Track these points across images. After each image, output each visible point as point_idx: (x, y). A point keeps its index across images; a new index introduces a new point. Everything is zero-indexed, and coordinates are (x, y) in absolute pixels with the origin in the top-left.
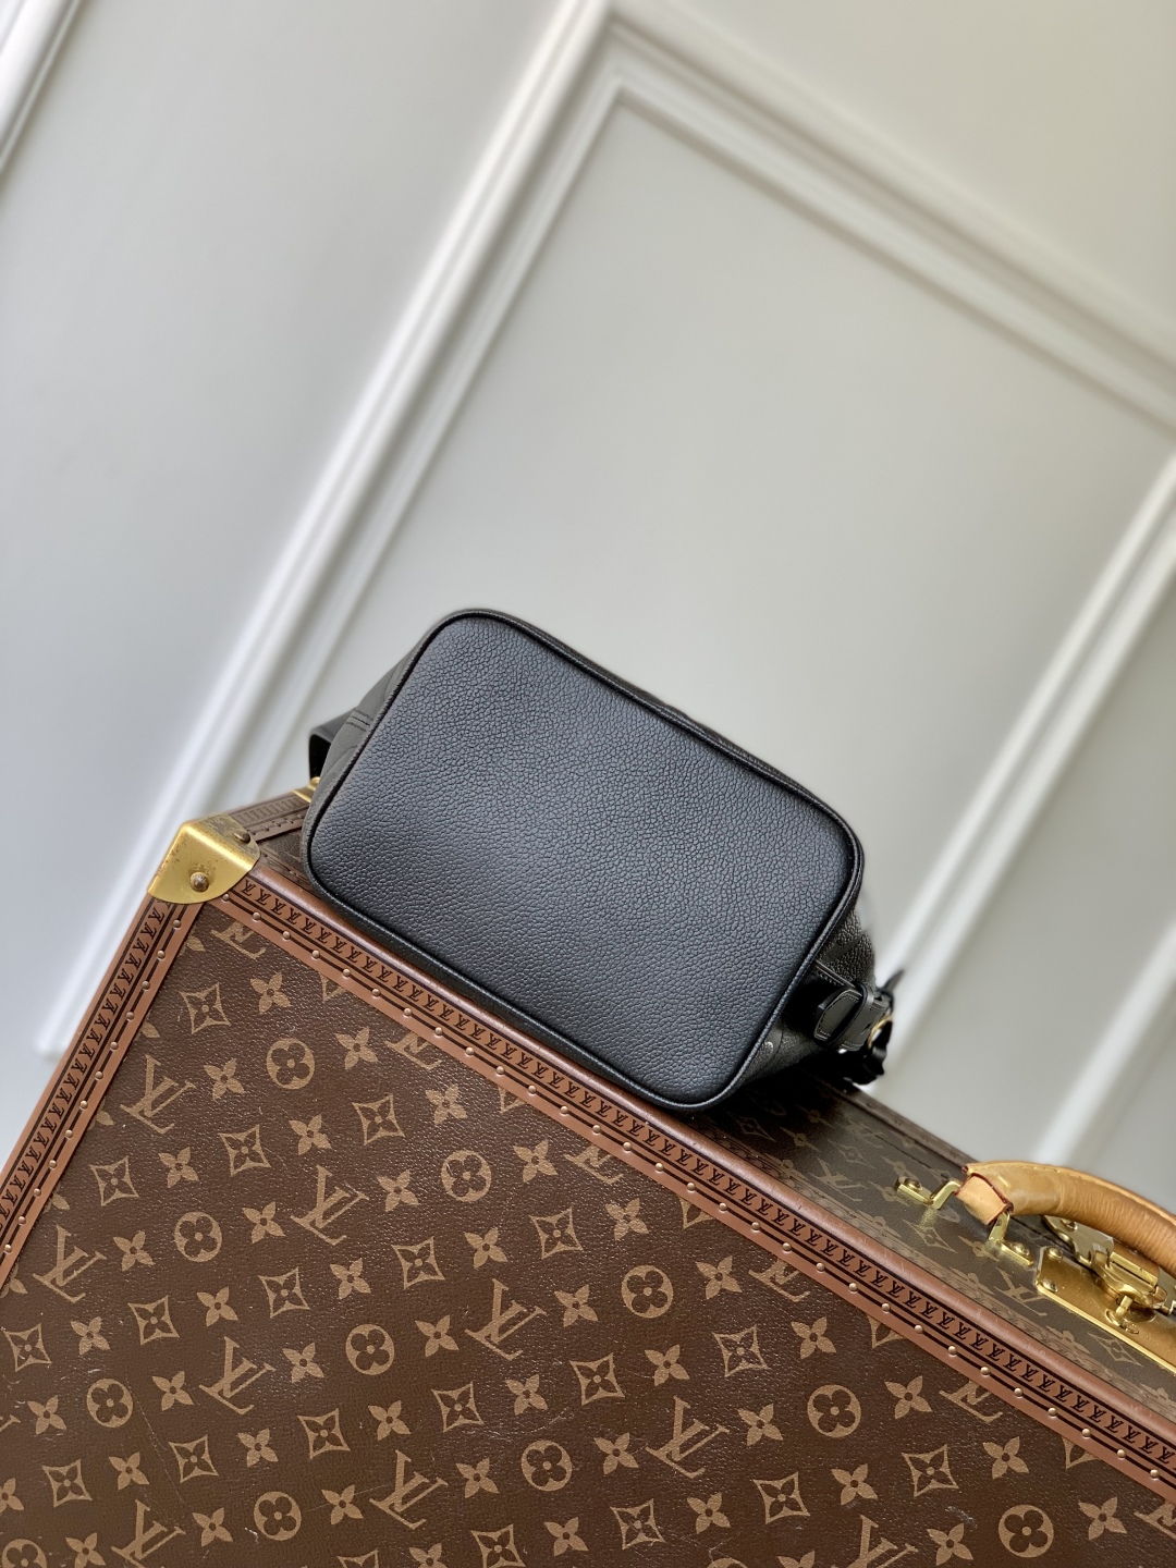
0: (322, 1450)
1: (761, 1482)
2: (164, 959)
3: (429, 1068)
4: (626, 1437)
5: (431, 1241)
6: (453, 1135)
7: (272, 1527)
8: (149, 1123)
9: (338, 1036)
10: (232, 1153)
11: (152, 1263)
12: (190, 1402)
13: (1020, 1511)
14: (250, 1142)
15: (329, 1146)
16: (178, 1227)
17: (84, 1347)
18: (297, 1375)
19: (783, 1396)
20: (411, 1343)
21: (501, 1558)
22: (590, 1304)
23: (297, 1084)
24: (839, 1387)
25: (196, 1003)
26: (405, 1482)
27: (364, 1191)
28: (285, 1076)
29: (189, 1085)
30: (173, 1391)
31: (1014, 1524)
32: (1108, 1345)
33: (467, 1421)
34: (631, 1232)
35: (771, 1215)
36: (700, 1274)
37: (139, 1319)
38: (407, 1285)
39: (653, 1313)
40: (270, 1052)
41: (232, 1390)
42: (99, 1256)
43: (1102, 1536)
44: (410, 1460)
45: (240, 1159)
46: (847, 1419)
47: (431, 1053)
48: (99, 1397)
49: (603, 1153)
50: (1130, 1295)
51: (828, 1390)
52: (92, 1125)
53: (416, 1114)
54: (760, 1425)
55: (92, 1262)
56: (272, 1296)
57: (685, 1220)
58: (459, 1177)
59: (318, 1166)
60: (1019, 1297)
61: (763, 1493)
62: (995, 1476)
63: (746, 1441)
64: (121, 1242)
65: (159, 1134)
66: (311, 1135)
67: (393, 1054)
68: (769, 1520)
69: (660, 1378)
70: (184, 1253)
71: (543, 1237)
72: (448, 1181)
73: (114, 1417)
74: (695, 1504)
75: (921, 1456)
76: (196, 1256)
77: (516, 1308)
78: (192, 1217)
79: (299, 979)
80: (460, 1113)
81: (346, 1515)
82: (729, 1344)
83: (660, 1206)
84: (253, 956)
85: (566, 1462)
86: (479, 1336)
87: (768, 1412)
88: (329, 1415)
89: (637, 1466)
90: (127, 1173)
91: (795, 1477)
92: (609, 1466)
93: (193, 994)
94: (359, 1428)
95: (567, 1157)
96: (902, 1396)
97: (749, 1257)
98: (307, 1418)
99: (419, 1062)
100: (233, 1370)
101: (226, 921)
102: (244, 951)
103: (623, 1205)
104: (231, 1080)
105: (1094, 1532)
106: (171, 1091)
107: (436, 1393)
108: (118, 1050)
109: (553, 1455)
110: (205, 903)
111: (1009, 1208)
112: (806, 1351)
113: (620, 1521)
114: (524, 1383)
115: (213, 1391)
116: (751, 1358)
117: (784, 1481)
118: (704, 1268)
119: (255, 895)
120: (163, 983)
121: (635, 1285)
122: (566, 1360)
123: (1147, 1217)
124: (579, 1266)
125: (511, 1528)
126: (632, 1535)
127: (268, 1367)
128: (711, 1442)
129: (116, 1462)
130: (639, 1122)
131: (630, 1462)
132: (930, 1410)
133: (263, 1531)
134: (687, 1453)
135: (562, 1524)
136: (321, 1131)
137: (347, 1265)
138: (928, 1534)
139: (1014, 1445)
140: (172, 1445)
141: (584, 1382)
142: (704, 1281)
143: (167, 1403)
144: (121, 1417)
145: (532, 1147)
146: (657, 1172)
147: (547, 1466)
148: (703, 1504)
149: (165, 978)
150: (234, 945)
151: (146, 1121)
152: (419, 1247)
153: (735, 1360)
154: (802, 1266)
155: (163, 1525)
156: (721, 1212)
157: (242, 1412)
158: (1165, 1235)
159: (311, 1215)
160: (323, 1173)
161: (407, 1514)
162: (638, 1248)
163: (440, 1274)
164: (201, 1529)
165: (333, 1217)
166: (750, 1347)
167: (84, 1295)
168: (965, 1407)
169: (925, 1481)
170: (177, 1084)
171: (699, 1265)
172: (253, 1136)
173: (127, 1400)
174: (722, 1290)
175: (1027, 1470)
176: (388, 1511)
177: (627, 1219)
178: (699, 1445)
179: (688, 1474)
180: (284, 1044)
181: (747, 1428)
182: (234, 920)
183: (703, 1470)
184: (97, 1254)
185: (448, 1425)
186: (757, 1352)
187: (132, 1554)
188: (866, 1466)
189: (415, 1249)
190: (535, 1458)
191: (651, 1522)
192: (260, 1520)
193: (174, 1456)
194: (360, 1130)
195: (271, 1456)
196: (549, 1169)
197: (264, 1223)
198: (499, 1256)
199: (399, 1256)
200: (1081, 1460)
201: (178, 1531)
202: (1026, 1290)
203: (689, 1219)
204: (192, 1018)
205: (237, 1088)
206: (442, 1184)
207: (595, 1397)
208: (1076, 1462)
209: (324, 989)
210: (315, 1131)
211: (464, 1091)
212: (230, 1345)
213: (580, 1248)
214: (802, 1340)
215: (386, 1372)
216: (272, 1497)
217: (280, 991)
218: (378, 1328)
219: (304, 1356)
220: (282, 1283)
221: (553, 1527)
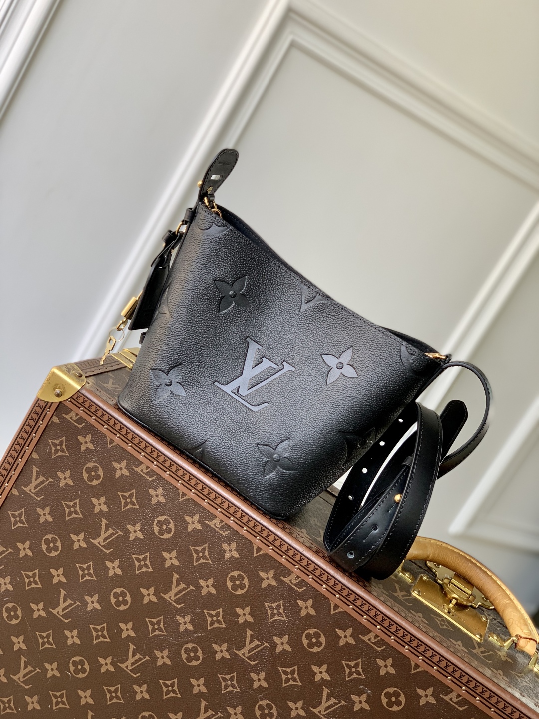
0: (99, 640)
1: (282, 668)
2: (42, 425)
3: (150, 479)
4: (226, 644)
5: (148, 554)
6: (159, 509)
7: (77, 671)
9: (113, 463)
10: (67, 510)
11: (32, 555)
12: (45, 615)
13: (391, 690)
14: (75, 506)
15: (107, 510)
16: (43, 540)
17: (3, 589)
18: (90, 607)
19: (292, 632)
20: (138, 597)
21: (171, 693)
22: (213, 586)
23: (95, 482)
24: (316, 630)
25: (55, 445)
26: (133, 657)
27: (121, 531)
28: (90, 479)
29: (51, 480)
30: (39, 610)
31: (388, 695)
32: (439, 620)
33: (160, 633)
34: (232, 556)
35: (291, 553)
36: (260, 577)
37: (26, 578)
38: (137, 572)
39: (240, 592)
40: (85, 468)
41: (63, 611)
43: (425, 704)
44: (135, 647)
45: (70, 513)
46: (319, 644)
47: (151, 473)
48: (8, 610)
49: (221, 521)
50: (456, 599)
51: (312, 631)
52: (10, 494)
53: (145, 499)
54: (282, 644)
55: (7, 553)
56: (81, 573)
57: (255, 553)
58: (161, 527)
59: (102, 519)
60: (401, 597)
61: (282, 673)
62: (381, 674)
63: (276, 650)
64: (20, 545)
65: (37, 500)
66: (100, 505)
67: (136, 473)
68: (284, 685)
69: (241, 620)
70: (45, 551)
71: (195, 556)
72: (156, 529)
73: (14, 619)
74: (253, 676)
75: (350, 663)
76: (50, 553)
77: (182, 586)
78: (49, 537)
79: (98, 437)
80: (162, 500)
81: (107, 669)
82: (271, 608)
83: (245, 546)
84: (80, 427)
85: (200, 653)
86: (166, 596)
87: (286, 638)
88: (103, 625)
89: (230, 657)
90: (23, 516)
91: (296, 667)
92: (218, 657)
93: (54, 441)
94: (115, 632)
95: (206, 522)
96: (343, 636)
97: (281, 571)
98: (93, 626)
99: (146, 477)
100: (64, 603)
101: (69, 411)
102: (76, 424)
103: (229, 545)
104: (68, 479)
105: (422, 701)
106: (43, 482)
107: (147, 619)
108: (21, 462)
109: (195, 650)
110: (60, 403)
112: (303, 613)
113: (222, 680)
114: (184, 618)
115: (55, 612)
116: (280, 614)
117: (291, 669)
118: (262, 574)
119: (81, 400)
120: (41, 435)
121: (233, 579)
122: (202, 610)
123: (470, 564)
124: (209, 569)
125: (175, 680)
126: (226, 687)
127: (78, 603)
128: (261, 649)
129: (14, 639)
130: (237, 509)
131: (227, 655)
132: (354, 643)
134: (251, 653)
135: (197, 680)
136: (104, 504)
137: (113, 562)
138: (351, 697)
139: (390, 661)
140: (37, 633)
141: (209, 619)
142: (262, 580)
143: (36, 615)
144: (17, 619)
145: (192, 517)
146: (244, 532)
147: (192, 654)
148: (257, 676)
149: (43, 433)
150: (72, 421)
151: (32, 494)
152: (143, 556)
153: (273, 615)
154: (303, 576)
155: (32, 667)
156: (270, 551)
157: (66, 621)
158: (477, 573)
159: (98, 540)
160: (104, 522)
161: (133, 670)
162: (234, 564)
163: (151, 568)
164: (47, 670)
165: (108, 541)
166: (279, 609)
167: (3, 566)
168: (370, 643)
169: (351, 673)
170: (45, 479)
171: (260, 573)
172: (76, 503)
173: (19, 612)
174: (269, 584)
175: (394, 672)
176: (125, 668)
177: (230, 551)
178: (256, 650)
179: (251, 663)
180: (91, 465)
181: (276, 644)
182: (72, 411)
183: (257, 661)
184: (10, 549)
185: (152, 633)
186: (282, 612)
187: (19, 678)
188: (326, 665)
189: (141, 557)
190: (187, 651)
191: (235, 682)
192: (72, 668)
193: (38, 638)
194: (121, 504)
195: (78, 641)
196: (199, 527)
197: (79, 541)
198: (176, 562)
199: (135, 560)
200: (418, 670)
201: (38, 670)
202: (406, 593)
203: (257, 553)
204: (53, 451)
205: (71, 483)
206: (154, 530)
207: (213, 626)
208: (416, 671)
209: (108, 443)
210: (102, 503)
211: (165, 490)
212: (63, 592)
213: (210, 562)
214: (301, 608)
215: (127, 609)
216: (77, 658)
217: (90, 442)
218: (124, 590)
219: (93, 599)
220: (85, 567)
221: (193, 681)
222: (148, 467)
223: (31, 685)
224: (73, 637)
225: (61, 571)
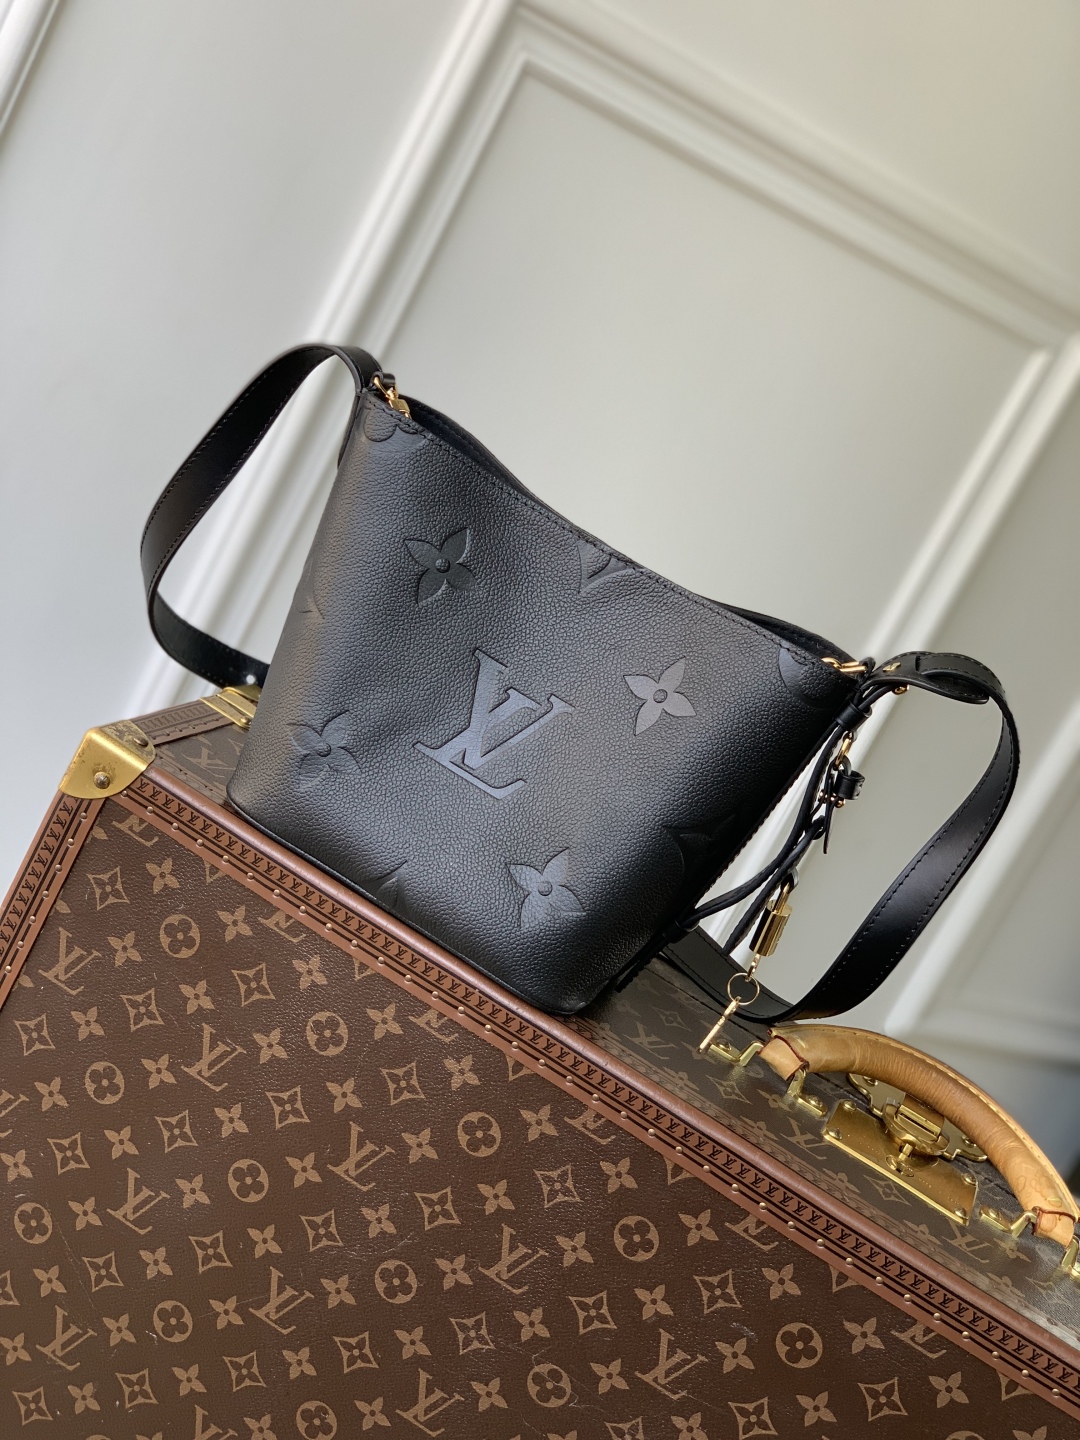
0: (209, 1266)
1: (575, 1298)
2: (73, 845)
3: (295, 941)
4: (462, 1258)
5: (298, 1089)
6: (316, 998)
7: (169, 1331)
8: (63, 986)
9: (219, 913)
10: (132, 1012)
11: (67, 1105)
12: (99, 1223)
13: (794, 1328)
14: (146, 1003)
15: (212, 1007)
16: (88, 1074)
17: (12, 1176)
18: (188, 1201)
19: (592, 1225)
20: (282, 1175)
21: (359, 1361)
22: (431, 1144)
23: (185, 953)
24: (640, 1218)
25: (101, 884)
26: (278, 1294)
27: (242, 1046)
28: (175, 946)
29: (96, 953)
30: (85, 1214)
31: (789, 1339)
32: (881, 1186)
33: (330, 1243)
34: (465, 1084)
35: (582, 1070)
36: (524, 1120)
37: (56, 1152)
38: (278, 1126)
39: (484, 1152)
40: (163, 926)
41: (134, 1213)
42: (23, 1098)
43: (864, 1350)
44: (282, 1276)
45: (138, 1018)
46: (647, 1245)
47: (296, 928)
48: (25, 1218)
49: (441, 1016)
50: (910, 1143)
51: (631, 1221)
52: (16, 987)
53: (285, 980)
54: (574, 1249)
55: (17, 1103)
56: (166, 1134)
57: (511, 1074)
58: (321, 1034)
59: (203, 1024)
60: (803, 1144)
61: (577, 1309)
62: (772, 1297)
63: (562, 1263)
64: (41, 1087)
65: (71, 995)
66: (197, 997)
67: (267, 929)
68: (582, 1331)
69: (490, 1208)
70: (93, 1096)
71: (392, 1086)
72: (312, 1038)
73: (37, 1235)
74: (520, 1316)
75: (710, 1279)
76: (103, 1099)
77: (369, 1147)
78: (99, 1066)
79: (187, 863)
80: (321, 980)
81: (229, 1322)
82: (549, 1180)
83: (490, 1063)
84: (148, 844)
85: (412, 1279)
86: (339, 1170)
87: (581, 1238)
88: (215, 1236)
89: (471, 1283)
90: (45, 1028)
91: (604, 1295)
92: (448, 1283)
93: (98, 876)
94: (240, 1247)
95: (411, 1018)
96: (693, 1226)
97: (566, 1108)
98: (195, 1238)
99: (287, 936)
100: (135, 1196)
101: (125, 814)
102: (140, 840)
103: (459, 1061)
104: (130, 950)
105: (857, 1347)
106: (81, 959)
107: (303, 1218)
108: (35, 922)
109: (401, 1273)
110: (107, 799)
111: (805, 1066)
112: (613, 1186)
113: (457, 1330)
114: (377, 1211)
115: (118, 1214)
116: (566, 1192)
117: (594, 1298)
118: (527, 1115)
119: (148, 792)
120: (73, 866)
121: (469, 1128)
122: (411, 1192)
123: (934, 1075)
124: (422, 1112)
125: (366, 1335)
126: (467, 1342)
127: (164, 1195)
128: (533, 1263)
129: (39, 1273)
130: (471, 989)
131: (465, 1279)
132: (717, 1239)
133: (161, 1334)
134: (513, 1273)
135: (409, 1332)
136: (206, 994)
137: (229, 1109)
138: (716, 1346)
139: (788, 1271)
140: (85, 1259)
141: (427, 1211)
142: (527, 1125)
143: (80, 1225)
144: (42, 1235)
145: (382, 1009)
146: (486, 1032)
147: (396, 1282)
148: (527, 1317)
149: (75, 862)
150: (132, 834)
151: (60, 984)
152: (288, 1093)
153: (553, 1194)
154: (609, 1114)
155: (79, 1327)
156: (540, 1067)
157: (142, 1232)
158: (950, 1091)
159: (198, 1066)
160: (207, 1030)
161: (281, 1322)
162: (470, 1098)
163: (306, 1117)
164: (109, 1331)
165: (216, 1068)
166: (565, 1182)
167: (10, 1131)
168: (747, 1238)
169: (713, 1300)
170: (85, 953)
171: (522, 1112)
172: (149, 997)
173: (47, 1221)
174: (542, 1134)
175: (799, 1293)
176: (264, 1319)
177: (462, 1072)
178: (523, 1265)
179: (514, 1291)
180: (174, 919)
181: (562, 1252)
182: (131, 813)
183: (526, 1288)
184: (22, 1096)
185: (314, 1246)
186: (571, 1187)
187: (53, 1352)
188: (663, 1286)
189: (285, 1096)
190: (386, 1275)
191: (484, 1332)
192: (158, 1324)
193: (87, 1269)
194: (239, 993)
195: (167, 1271)
196: (396, 1029)
197: (159, 1072)
198: (355, 1102)
199: (272, 1102)
200: (845, 1285)
201: (91, 1332)
202: (812, 1137)
203: (514, 1073)
204: (97, 897)
205: (136, 956)
206: (307, 1040)
207: (436, 1223)
208: (841, 1287)
209: (208, 873)
210: (201, 994)
211: (325, 961)
212: (132, 1175)
213: (423, 1097)
214: (609, 1177)
215: (261, 1200)
216: (168, 1305)
217: (170, 874)
218: (255, 1162)
219: (193, 1185)
220: (174, 1123)
221: (401, 1335)
222: (289, 917)
223: (78, 1364)
224: (156, 1263)
225: (126, 1132)
